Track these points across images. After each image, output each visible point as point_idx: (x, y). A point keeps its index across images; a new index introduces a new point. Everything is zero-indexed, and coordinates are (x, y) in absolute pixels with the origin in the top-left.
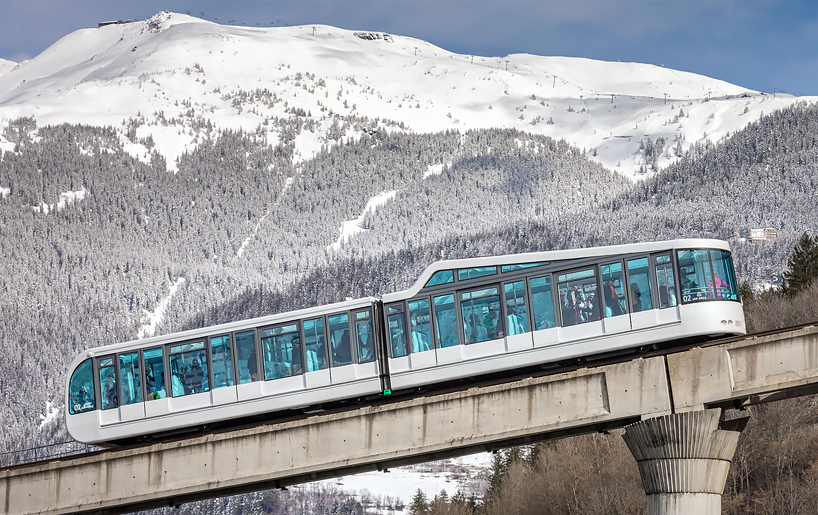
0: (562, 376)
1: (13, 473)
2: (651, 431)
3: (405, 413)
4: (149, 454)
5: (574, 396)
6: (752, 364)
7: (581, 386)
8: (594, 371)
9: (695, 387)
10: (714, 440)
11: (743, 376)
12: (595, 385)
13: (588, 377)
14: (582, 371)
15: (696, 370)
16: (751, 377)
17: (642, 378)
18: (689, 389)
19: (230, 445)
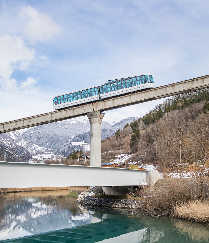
0: (78, 107)
1: (4, 124)
2: (90, 114)
3: (56, 113)
4: (22, 120)
5: (80, 110)
6: (105, 104)
7: (81, 108)
8: (82, 106)
9: (97, 108)
10: (99, 115)
11: (104, 106)
12: (83, 108)
13: (82, 107)
14: (81, 106)
15: (97, 105)
16: (105, 106)
17: (89, 107)
18: (96, 108)
19: (33, 118)
